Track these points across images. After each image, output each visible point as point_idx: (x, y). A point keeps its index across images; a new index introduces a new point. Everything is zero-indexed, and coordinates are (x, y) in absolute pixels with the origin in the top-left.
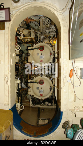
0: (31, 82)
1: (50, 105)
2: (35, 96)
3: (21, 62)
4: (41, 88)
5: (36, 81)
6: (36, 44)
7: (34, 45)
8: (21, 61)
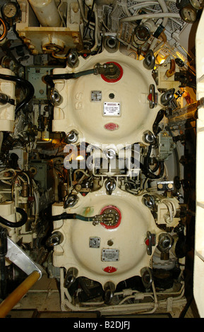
0: (65, 216)
1: (140, 301)
2: (82, 273)
3: (28, 134)
4: (110, 243)
5: (87, 209)
6: (85, 56)
7: (80, 58)
8: (26, 128)
